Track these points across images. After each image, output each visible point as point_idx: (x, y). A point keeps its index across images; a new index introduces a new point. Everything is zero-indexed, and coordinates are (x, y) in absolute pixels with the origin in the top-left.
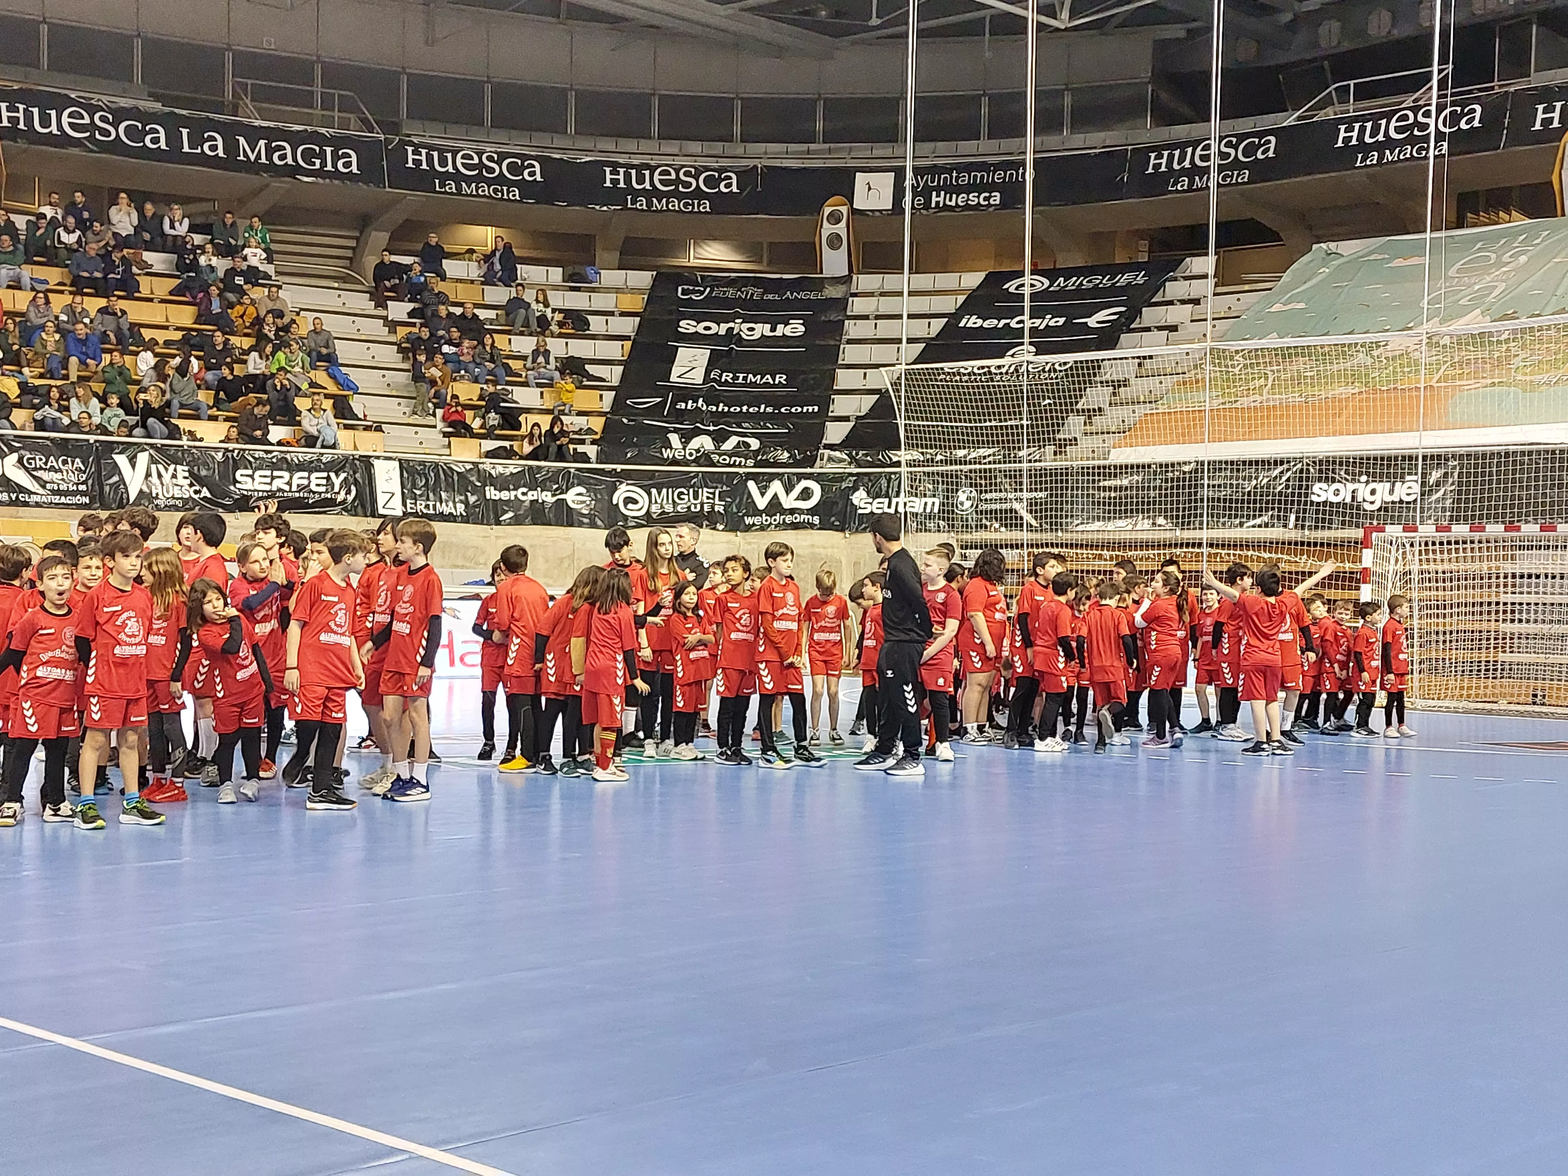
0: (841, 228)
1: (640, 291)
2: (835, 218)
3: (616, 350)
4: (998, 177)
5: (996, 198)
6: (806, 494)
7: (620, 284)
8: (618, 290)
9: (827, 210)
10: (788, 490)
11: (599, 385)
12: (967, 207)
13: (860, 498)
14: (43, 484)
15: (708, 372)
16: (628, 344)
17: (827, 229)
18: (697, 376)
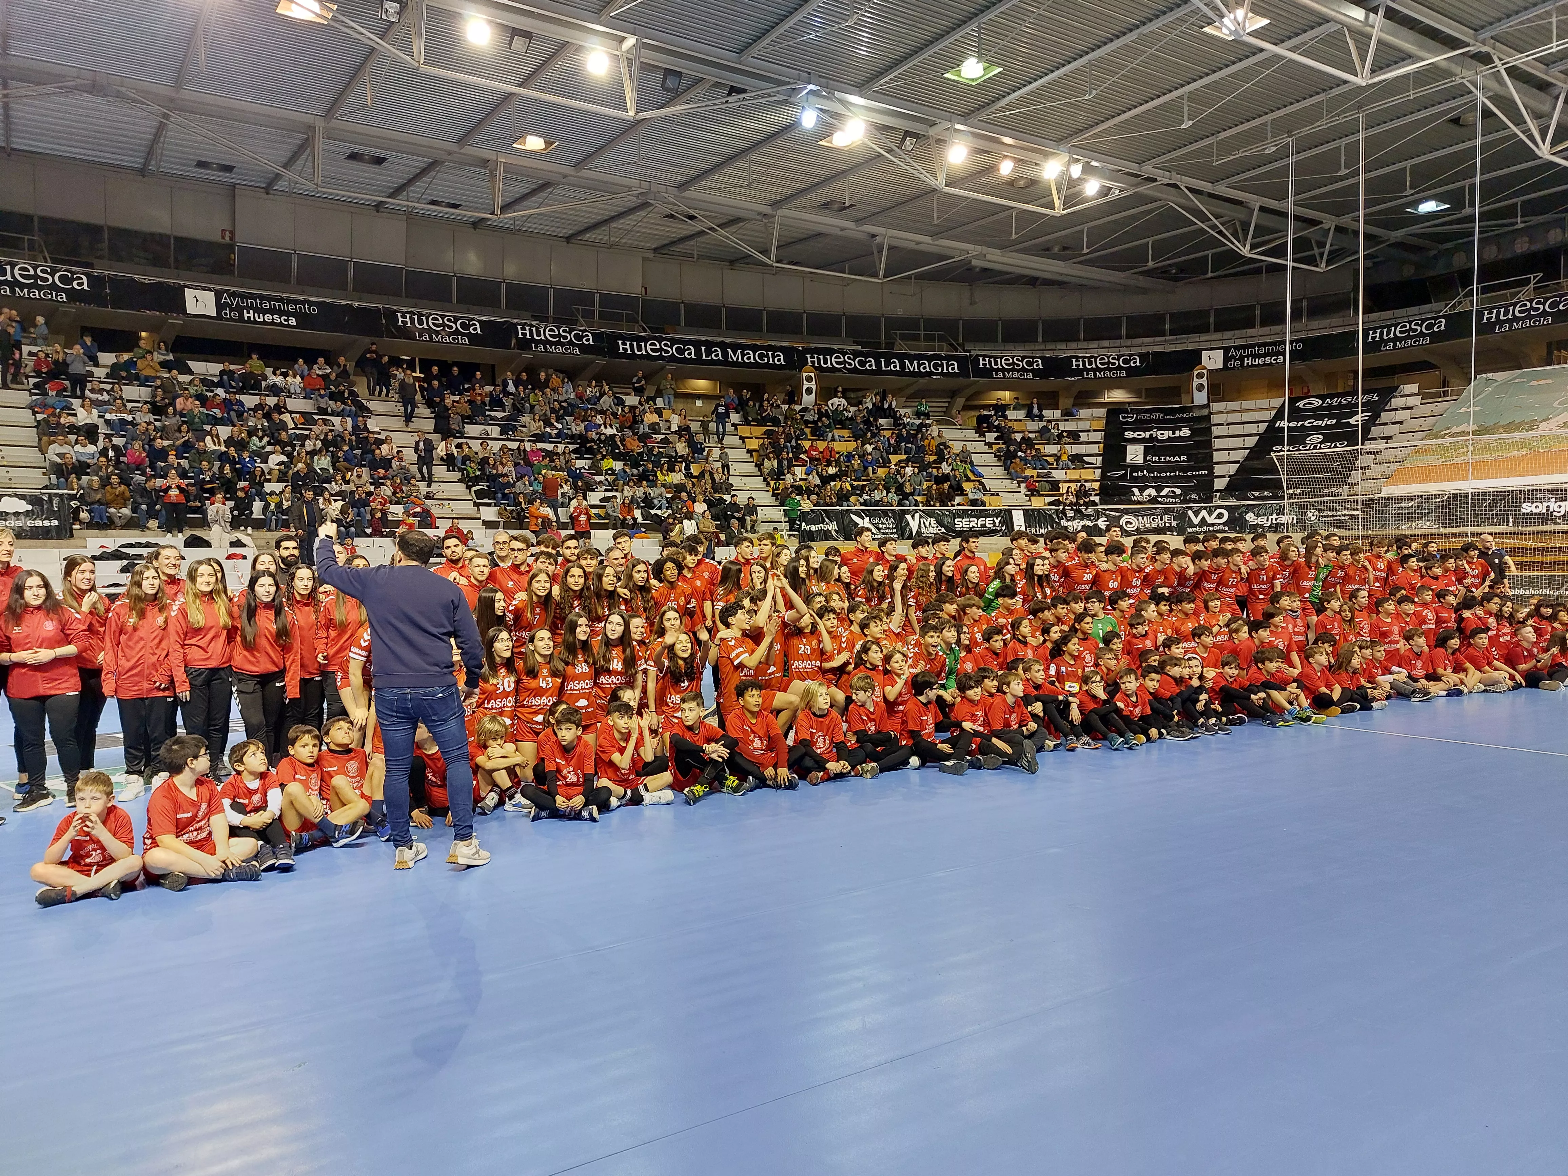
0: (1204, 381)
1: (1101, 419)
2: (1200, 376)
3: (1095, 449)
4: (1275, 348)
5: (1281, 359)
6: (1220, 516)
7: (1089, 416)
8: (1087, 419)
9: (1196, 372)
10: (1210, 514)
11: (1092, 466)
12: (1265, 365)
13: (1250, 517)
14: (879, 529)
15: (1145, 458)
16: (1102, 446)
17: (1196, 382)
18: (1140, 460)
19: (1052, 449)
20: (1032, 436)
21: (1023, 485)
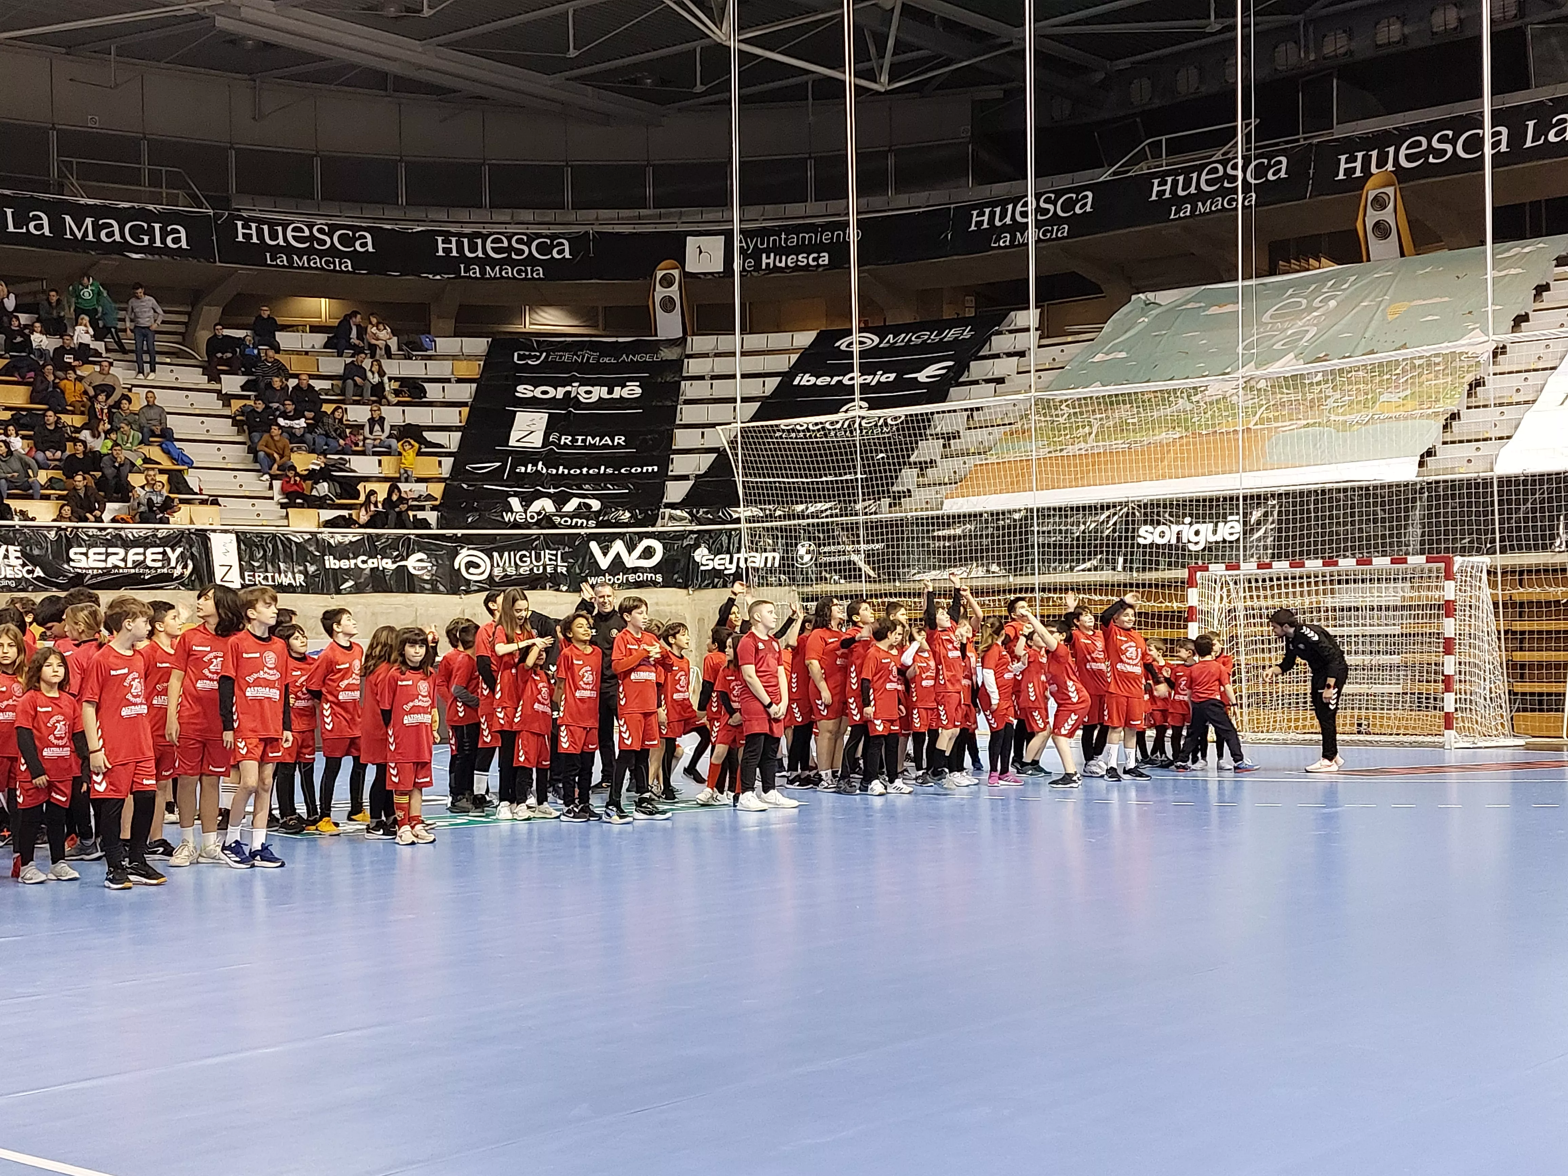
0: (674, 291)
1: (476, 357)
2: (667, 281)
3: (453, 417)
4: (826, 237)
5: (825, 259)
6: (648, 553)
7: (456, 351)
8: (454, 358)
9: (660, 274)
10: (630, 549)
11: (437, 451)
12: (797, 268)
13: (701, 555)
15: (546, 436)
16: (466, 410)
17: (660, 292)
18: (536, 440)
19: (358, 414)
20: (318, 385)
21: (277, 484)
